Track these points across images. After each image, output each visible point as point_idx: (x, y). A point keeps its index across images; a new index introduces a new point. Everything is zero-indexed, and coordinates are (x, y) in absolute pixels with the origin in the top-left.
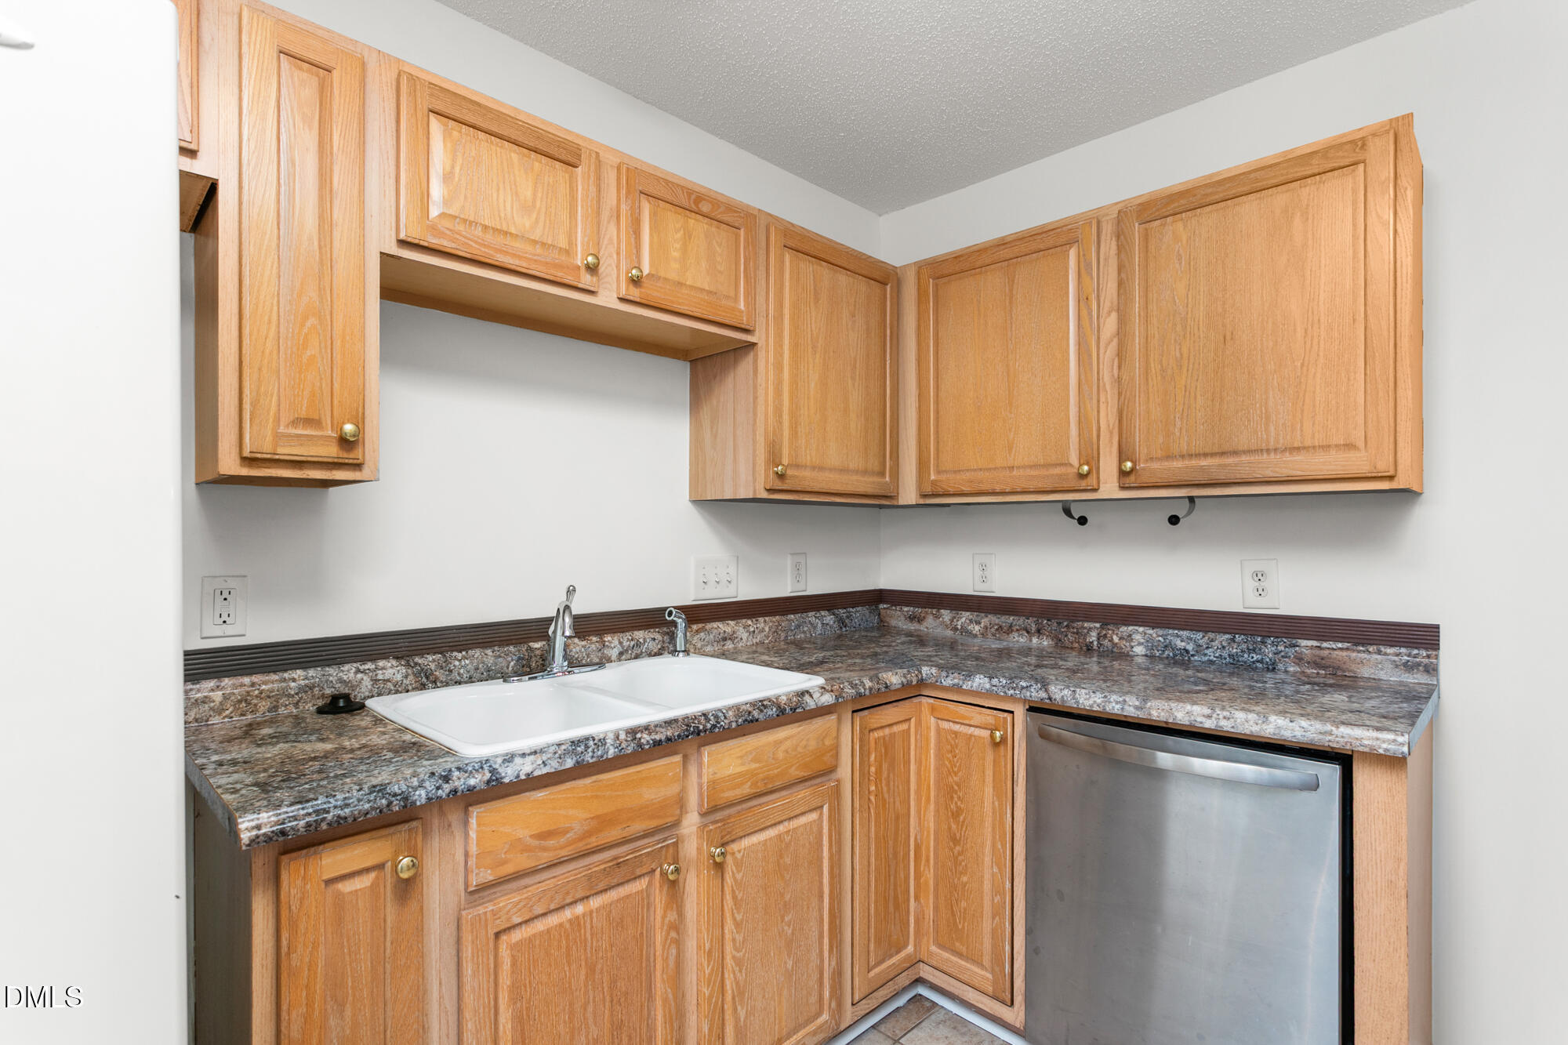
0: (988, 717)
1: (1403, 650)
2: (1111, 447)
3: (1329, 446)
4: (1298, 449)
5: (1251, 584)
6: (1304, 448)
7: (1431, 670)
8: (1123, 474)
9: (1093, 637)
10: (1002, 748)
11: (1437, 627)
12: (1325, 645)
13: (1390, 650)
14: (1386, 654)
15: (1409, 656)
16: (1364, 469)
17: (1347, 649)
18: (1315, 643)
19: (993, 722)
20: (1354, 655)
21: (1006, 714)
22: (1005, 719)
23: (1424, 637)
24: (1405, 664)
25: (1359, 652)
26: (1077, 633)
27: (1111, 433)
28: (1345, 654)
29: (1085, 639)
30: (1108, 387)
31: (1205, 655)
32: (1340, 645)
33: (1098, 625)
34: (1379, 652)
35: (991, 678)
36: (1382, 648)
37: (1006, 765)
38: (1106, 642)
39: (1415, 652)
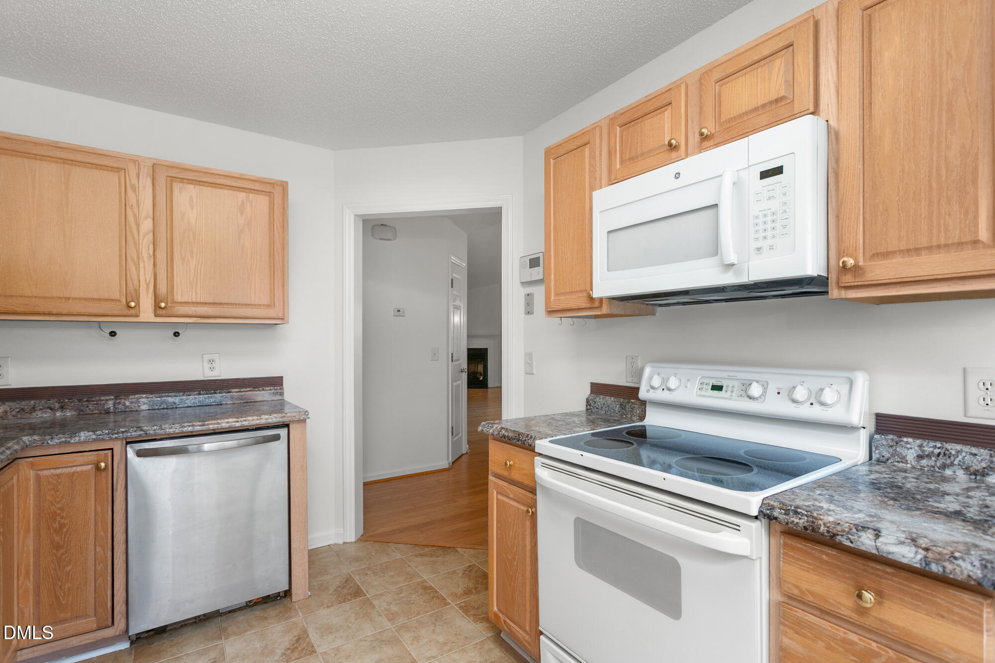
0: (92, 457)
1: (272, 388)
2: (148, 293)
3: (261, 305)
4: (249, 304)
5: (207, 366)
6: (251, 305)
7: (282, 394)
8: (157, 307)
9: (110, 404)
10: (104, 474)
11: (282, 377)
12: (242, 390)
13: (267, 389)
14: (266, 390)
15: (274, 389)
16: (274, 315)
17: (251, 390)
18: (238, 390)
19: (96, 458)
20: (255, 392)
21: (106, 452)
22: (106, 455)
23: (276, 382)
24: (273, 393)
25: (256, 391)
26: (97, 404)
27: (148, 285)
28: (251, 393)
29: (103, 406)
30: (145, 259)
31: (185, 403)
32: (248, 389)
33: (112, 397)
34: (264, 390)
35: (94, 432)
36: (264, 388)
37: (107, 483)
38: (120, 406)
39: (276, 388)
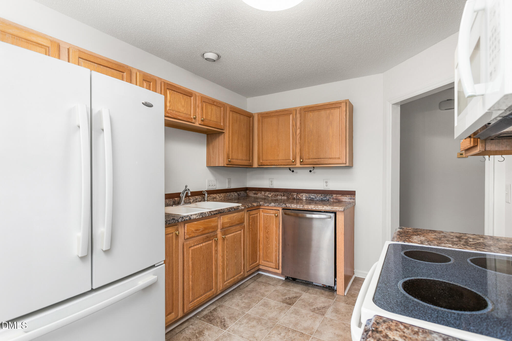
0: (274, 212)
1: (350, 196)
2: (298, 156)
3: (336, 158)
4: (331, 158)
5: (325, 184)
6: (332, 158)
7: (354, 199)
8: (301, 162)
9: (295, 196)
10: (277, 218)
11: (355, 191)
12: (337, 195)
13: (348, 196)
14: (347, 197)
15: (351, 197)
16: (341, 162)
17: (341, 196)
18: (336, 195)
19: (275, 212)
20: (342, 197)
21: (278, 211)
22: (278, 212)
23: (352, 194)
24: (350, 198)
25: (343, 196)
26: (292, 195)
27: (298, 153)
28: (340, 197)
29: (293, 197)
30: (298, 144)
31: (317, 199)
32: (340, 195)
33: (296, 194)
34: (346, 196)
35: (275, 203)
36: (347, 196)
37: (278, 221)
38: (298, 197)
39: (352, 196)
